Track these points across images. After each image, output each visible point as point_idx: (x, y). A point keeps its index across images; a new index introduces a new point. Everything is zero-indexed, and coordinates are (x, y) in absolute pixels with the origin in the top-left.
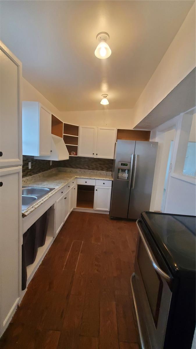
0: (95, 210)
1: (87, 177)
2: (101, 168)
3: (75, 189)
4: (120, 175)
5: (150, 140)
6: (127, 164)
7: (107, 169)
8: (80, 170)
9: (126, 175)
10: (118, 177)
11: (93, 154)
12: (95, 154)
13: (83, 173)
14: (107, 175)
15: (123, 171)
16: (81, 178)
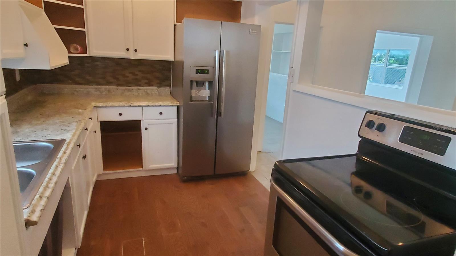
0: (148, 169)
1: (121, 104)
2: (146, 81)
3: (95, 132)
4: (194, 93)
5: (242, 21)
6: (208, 70)
7: (158, 81)
8: (96, 88)
9: (205, 93)
10: (191, 97)
11: (128, 50)
12: (132, 50)
13: (106, 95)
14: (160, 95)
15: (200, 84)
16: (106, 107)
